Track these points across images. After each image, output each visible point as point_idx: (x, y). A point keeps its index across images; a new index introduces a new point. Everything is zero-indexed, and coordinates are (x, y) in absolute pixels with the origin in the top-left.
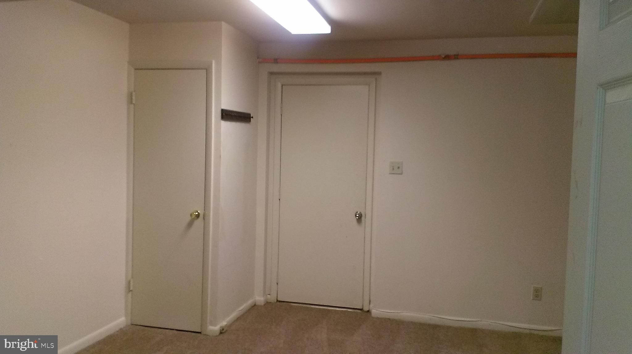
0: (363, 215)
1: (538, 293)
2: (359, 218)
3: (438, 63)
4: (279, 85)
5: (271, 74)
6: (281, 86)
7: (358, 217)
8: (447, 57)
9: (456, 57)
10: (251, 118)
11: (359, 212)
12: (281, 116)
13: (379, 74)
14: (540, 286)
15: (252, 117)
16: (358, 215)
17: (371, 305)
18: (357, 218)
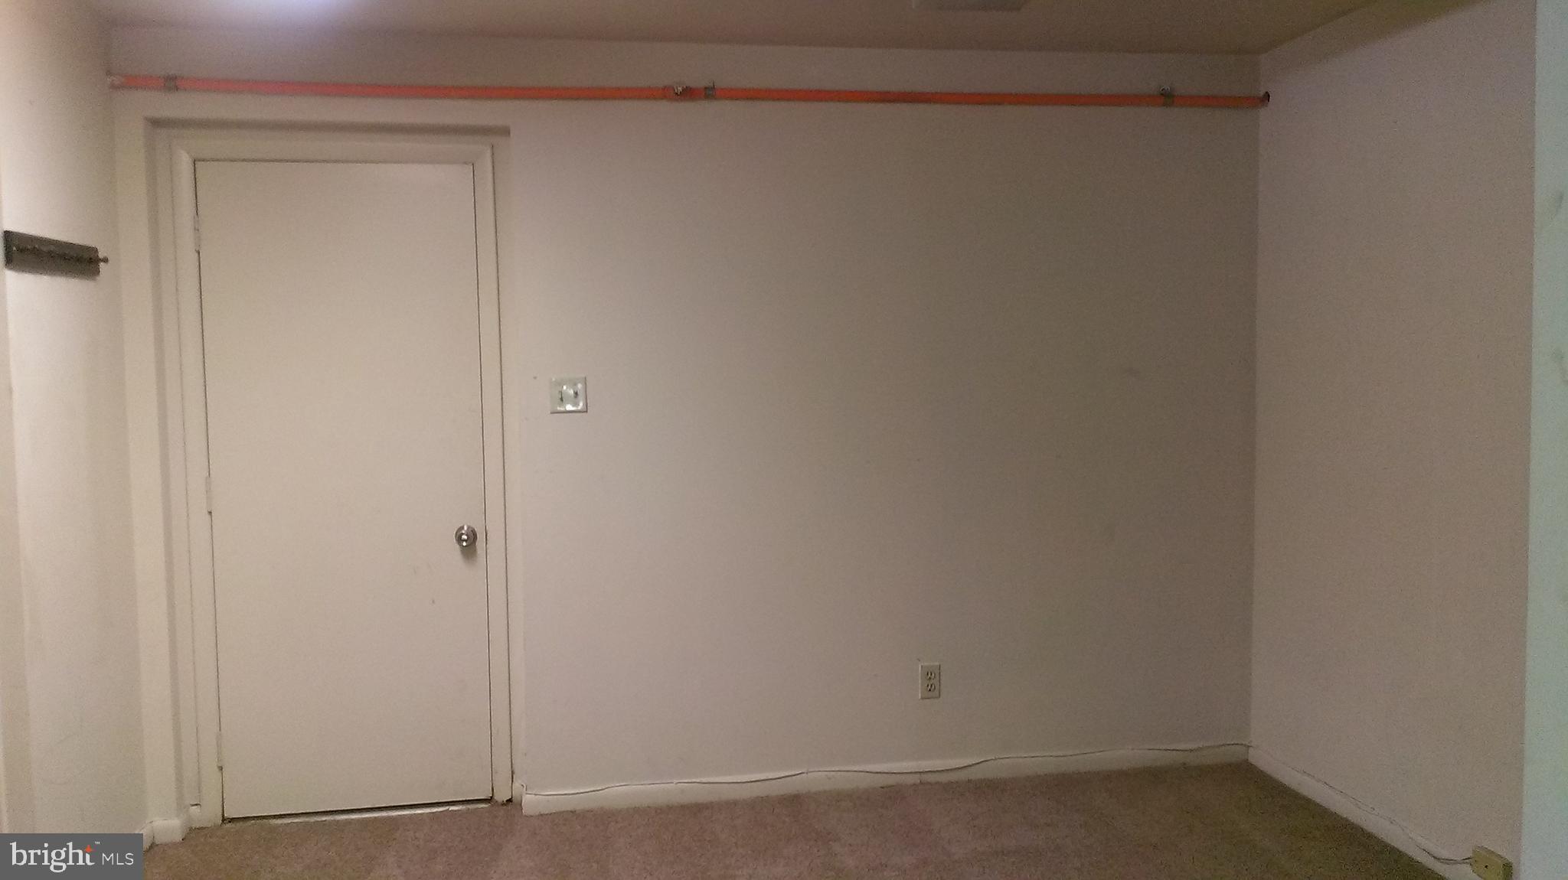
0: (481, 537)
1: (932, 681)
2: (468, 543)
3: (664, 106)
4: (184, 161)
5: (156, 123)
6: (190, 161)
7: (466, 541)
8: (689, 94)
9: (709, 93)
10: (102, 264)
11: (466, 528)
12: (197, 255)
13: (505, 132)
14: (937, 664)
15: (106, 260)
16: (465, 537)
17: (516, 784)
18: (465, 544)
